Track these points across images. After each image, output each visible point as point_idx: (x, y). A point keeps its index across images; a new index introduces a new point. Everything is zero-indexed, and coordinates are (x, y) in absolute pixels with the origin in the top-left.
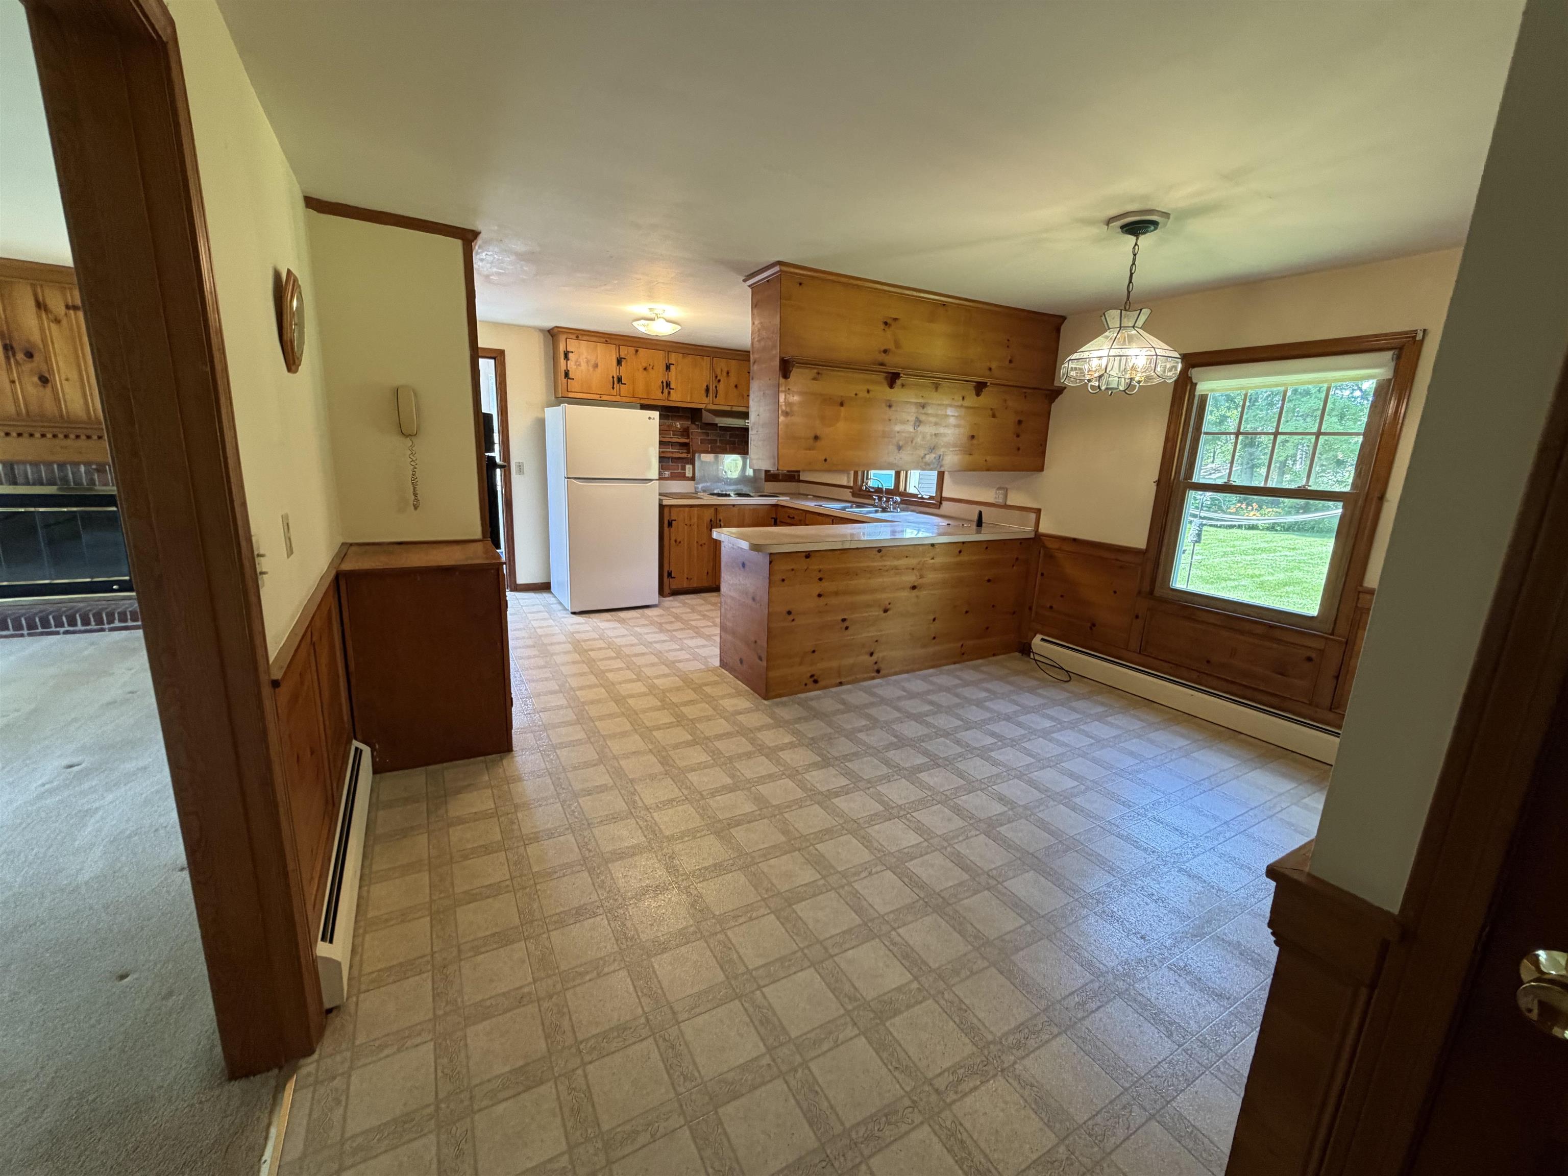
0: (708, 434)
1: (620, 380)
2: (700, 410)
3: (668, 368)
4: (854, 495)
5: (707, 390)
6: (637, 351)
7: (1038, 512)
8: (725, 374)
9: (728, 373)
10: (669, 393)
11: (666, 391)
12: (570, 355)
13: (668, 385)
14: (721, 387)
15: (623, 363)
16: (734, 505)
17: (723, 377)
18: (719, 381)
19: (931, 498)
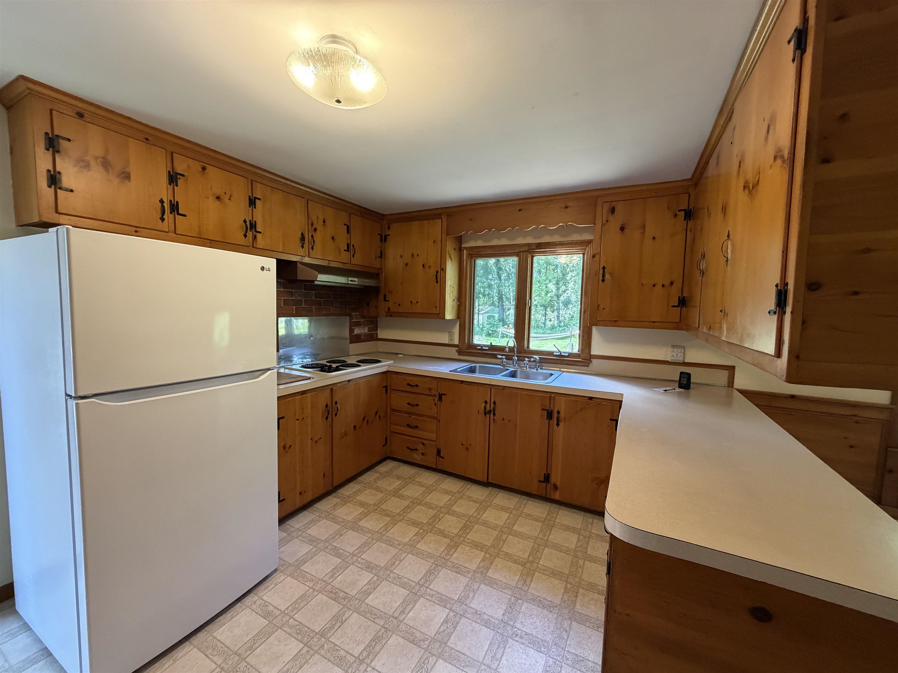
0: (291, 294)
1: (174, 208)
2: (295, 263)
3: (252, 202)
4: (460, 353)
5: (303, 239)
6: (204, 169)
7: (731, 369)
8: (321, 222)
9: (324, 222)
10: (255, 237)
11: (250, 234)
12: (64, 144)
13: (253, 226)
14: (318, 237)
15: (180, 182)
16: (349, 381)
17: (319, 226)
18: (315, 230)
19: (570, 355)
